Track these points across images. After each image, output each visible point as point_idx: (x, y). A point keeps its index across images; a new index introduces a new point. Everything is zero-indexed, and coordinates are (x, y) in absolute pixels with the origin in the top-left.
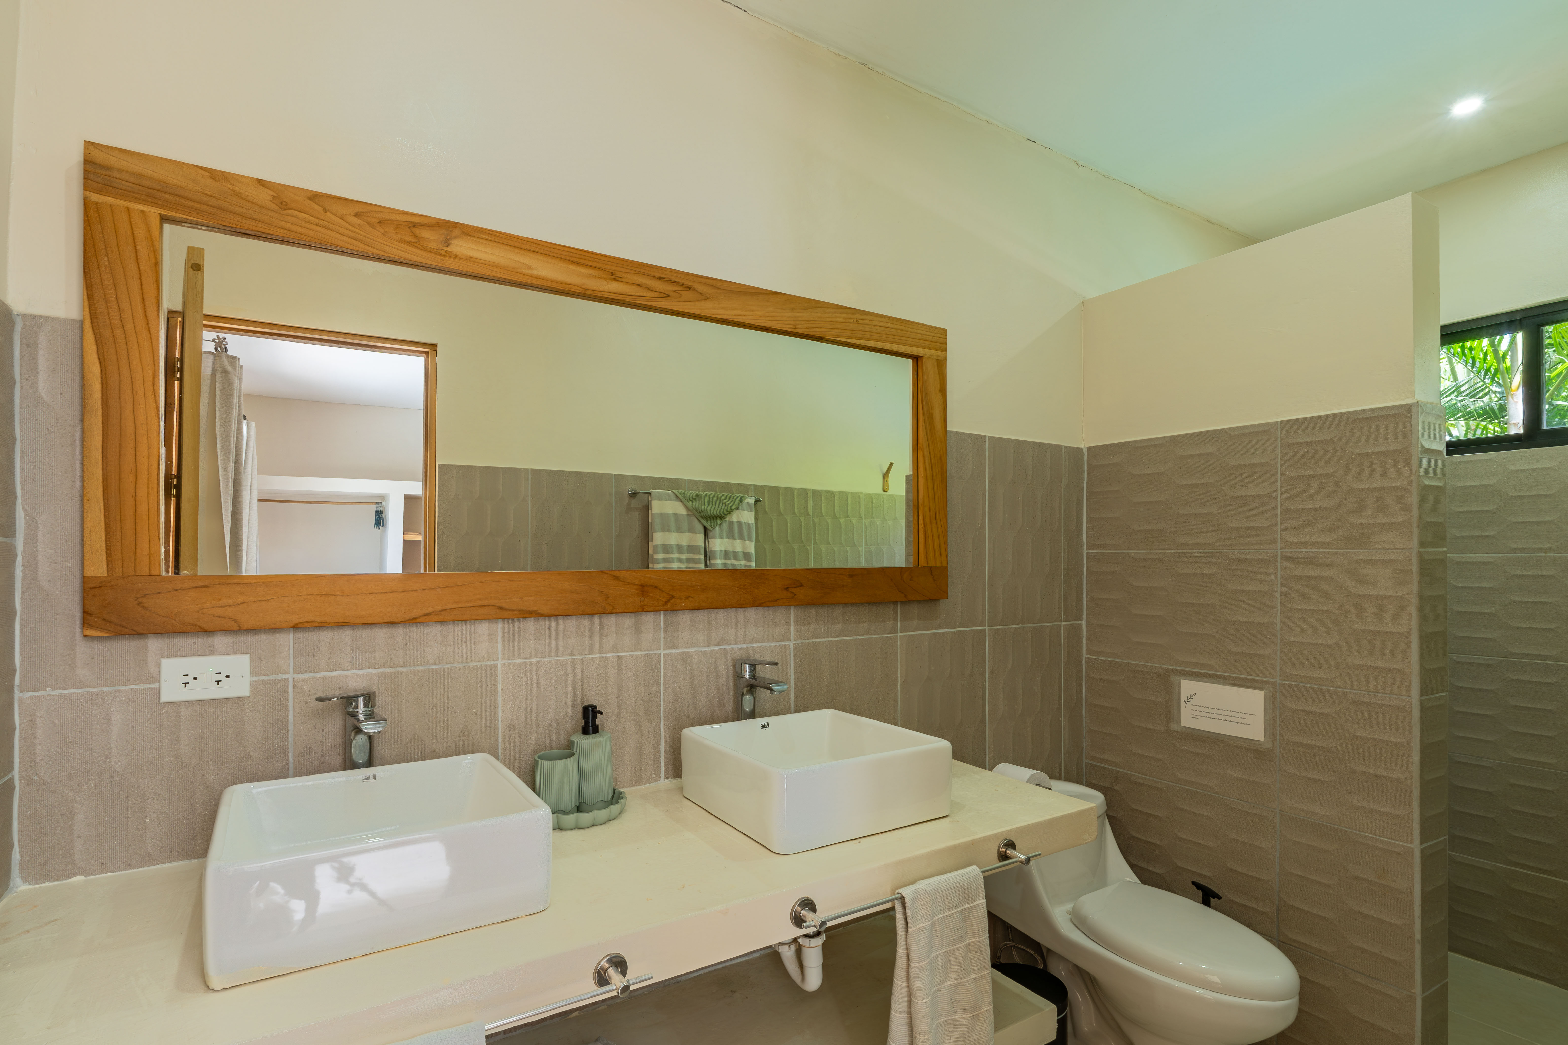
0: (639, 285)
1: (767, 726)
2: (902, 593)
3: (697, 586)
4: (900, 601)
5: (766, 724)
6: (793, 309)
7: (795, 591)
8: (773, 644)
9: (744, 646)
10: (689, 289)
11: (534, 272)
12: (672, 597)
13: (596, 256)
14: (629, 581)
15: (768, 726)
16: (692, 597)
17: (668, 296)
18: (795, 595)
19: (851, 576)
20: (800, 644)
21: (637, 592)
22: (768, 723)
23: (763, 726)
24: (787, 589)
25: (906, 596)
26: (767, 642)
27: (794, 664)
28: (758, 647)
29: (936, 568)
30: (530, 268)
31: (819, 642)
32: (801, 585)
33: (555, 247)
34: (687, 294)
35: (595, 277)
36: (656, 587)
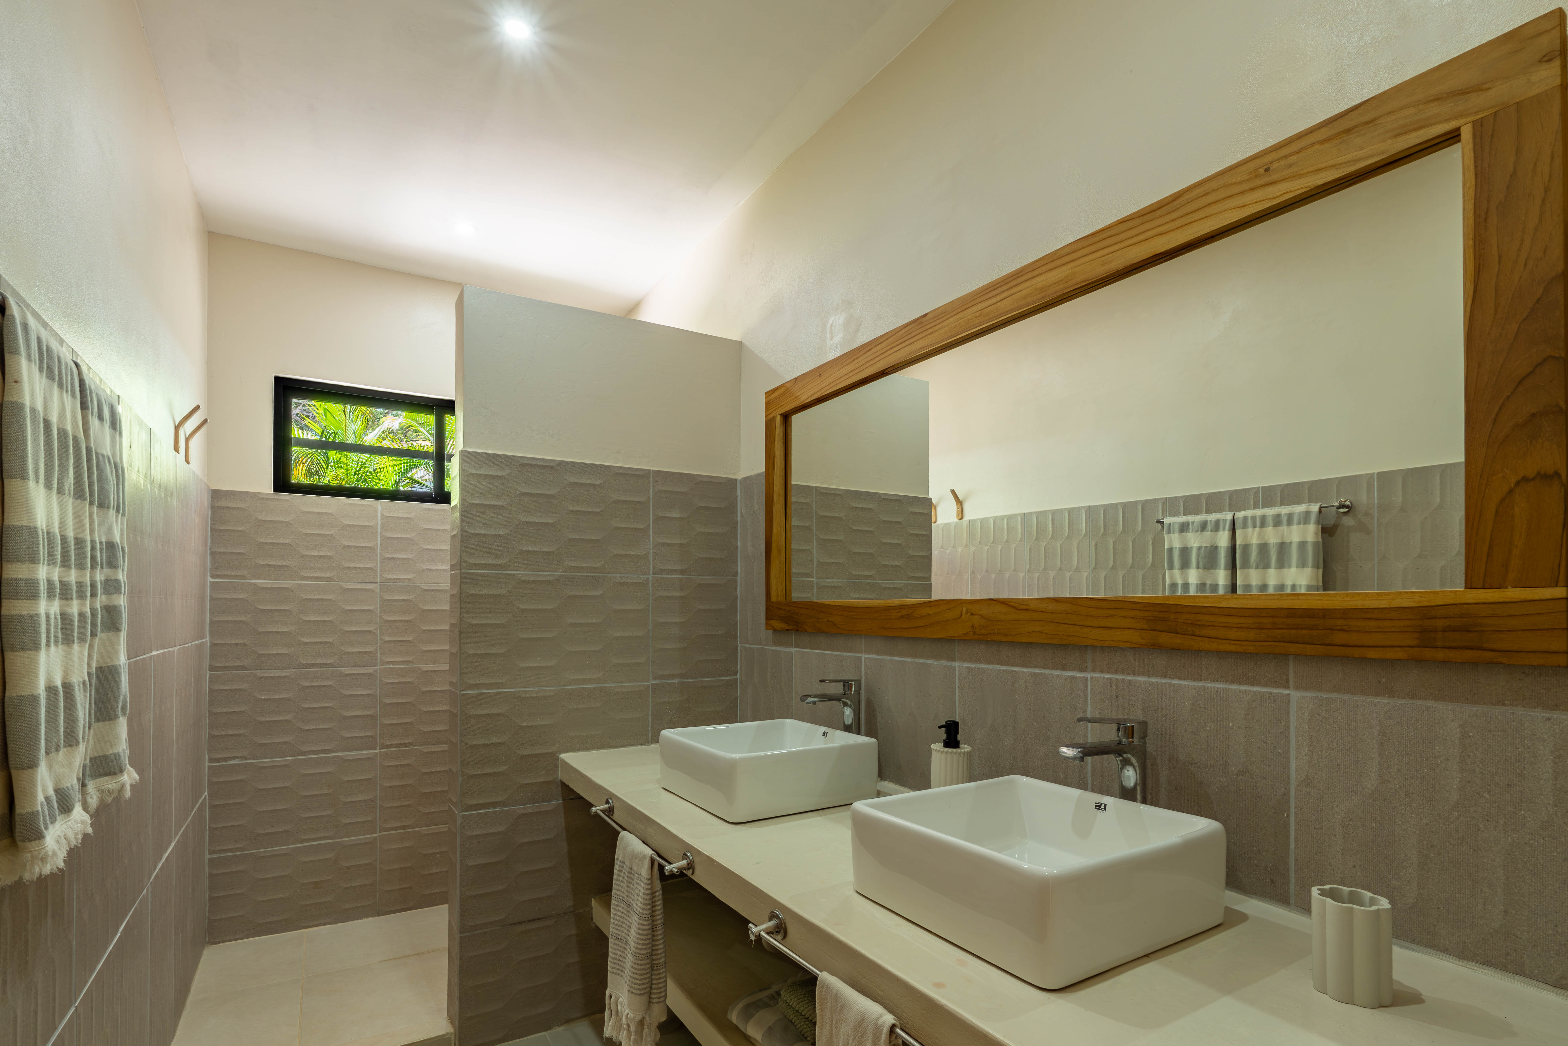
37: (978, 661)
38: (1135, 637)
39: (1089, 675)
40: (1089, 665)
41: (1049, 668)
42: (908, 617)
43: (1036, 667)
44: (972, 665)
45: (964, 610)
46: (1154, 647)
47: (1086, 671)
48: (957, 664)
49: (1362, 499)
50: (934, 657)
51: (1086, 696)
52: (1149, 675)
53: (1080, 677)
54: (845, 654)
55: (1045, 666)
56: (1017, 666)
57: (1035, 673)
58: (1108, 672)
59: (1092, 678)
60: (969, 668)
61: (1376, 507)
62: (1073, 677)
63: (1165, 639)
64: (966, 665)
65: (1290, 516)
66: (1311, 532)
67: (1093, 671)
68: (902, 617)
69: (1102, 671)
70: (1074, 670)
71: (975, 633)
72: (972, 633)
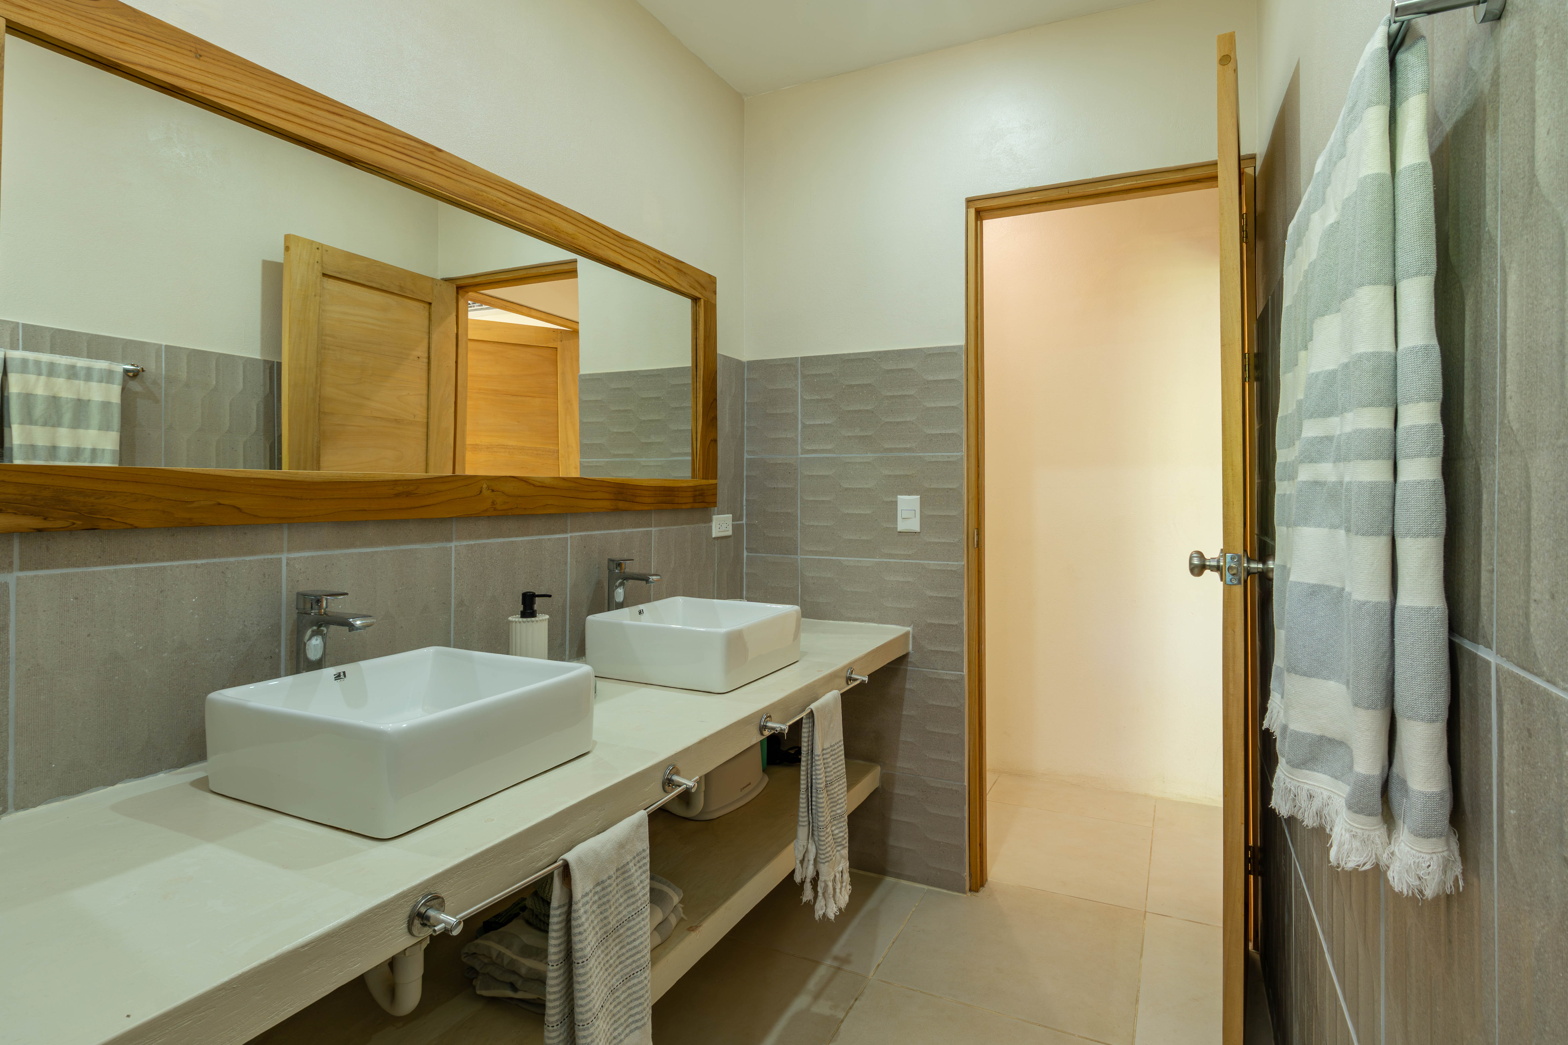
37: (479, 537)
38: (607, 504)
39: (568, 535)
40: (569, 527)
41: (542, 534)
42: (408, 494)
43: (532, 535)
44: (472, 542)
45: (485, 486)
46: (616, 511)
47: (567, 533)
48: (453, 544)
49: (151, 366)
50: (423, 541)
51: (567, 551)
52: (600, 529)
53: (563, 538)
54: (232, 559)
55: (539, 534)
56: (517, 536)
57: (531, 540)
58: (580, 531)
59: (571, 537)
60: (468, 546)
61: (163, 378)
62: (559, 539)
63: (621, 504)
64: (465, 543)
65: (89, 370)
66: (114, 393)
67: (571, 532)
68: (397, 495)
69: (577, 531)
70: (559, 533)
71: (495, 509)
72: (493, 509)
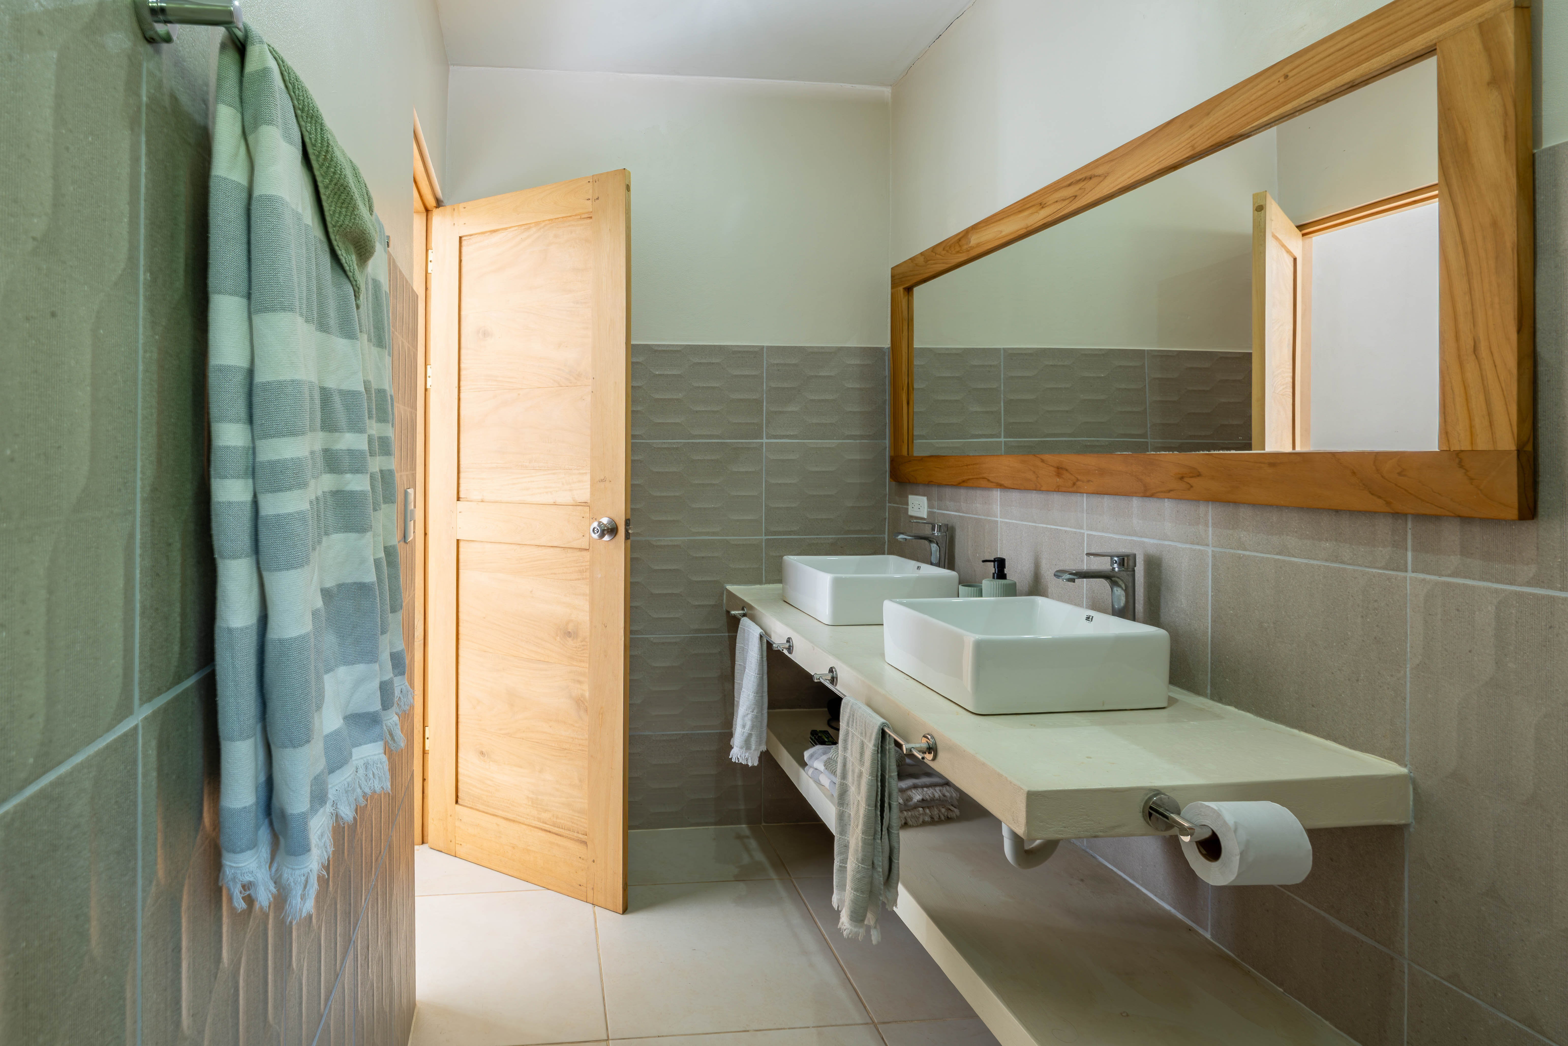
0: (1057, 202)
1: (1090, 619)
2: (1380, 497)
3: (1095, 470)
4: (1412, 514)
5: (1091, 618)
6: (1191, 127)
7: (1192, 481)
8: (1188, 546)
9: (1155, 541)
10: (1091, 178)
11: (1004, 233)
12: (1078, 480)
13: (1026, 200)
14: (1050, 464)
15: (1092, 620)
16: (1092, 481)
17: (1076, 196)
18: (1192, 487)
19: (1272, 465)
20: (1221, 552)
21: (1055, 473)
22: (1093, 617)
23: (1088, 618)
24: (1182, 478)
25: (1388, 503)
26: (1179, 542)
27: (1212, 577)
28: (1170, 545)
29: (1474, 452)
30: (1001, 232)
31: (1249, 556)
32: (1199, 475)
33: (1012, 207)
34: (1089, 184)
35: (1032, 214)
36: (1067, 470)
